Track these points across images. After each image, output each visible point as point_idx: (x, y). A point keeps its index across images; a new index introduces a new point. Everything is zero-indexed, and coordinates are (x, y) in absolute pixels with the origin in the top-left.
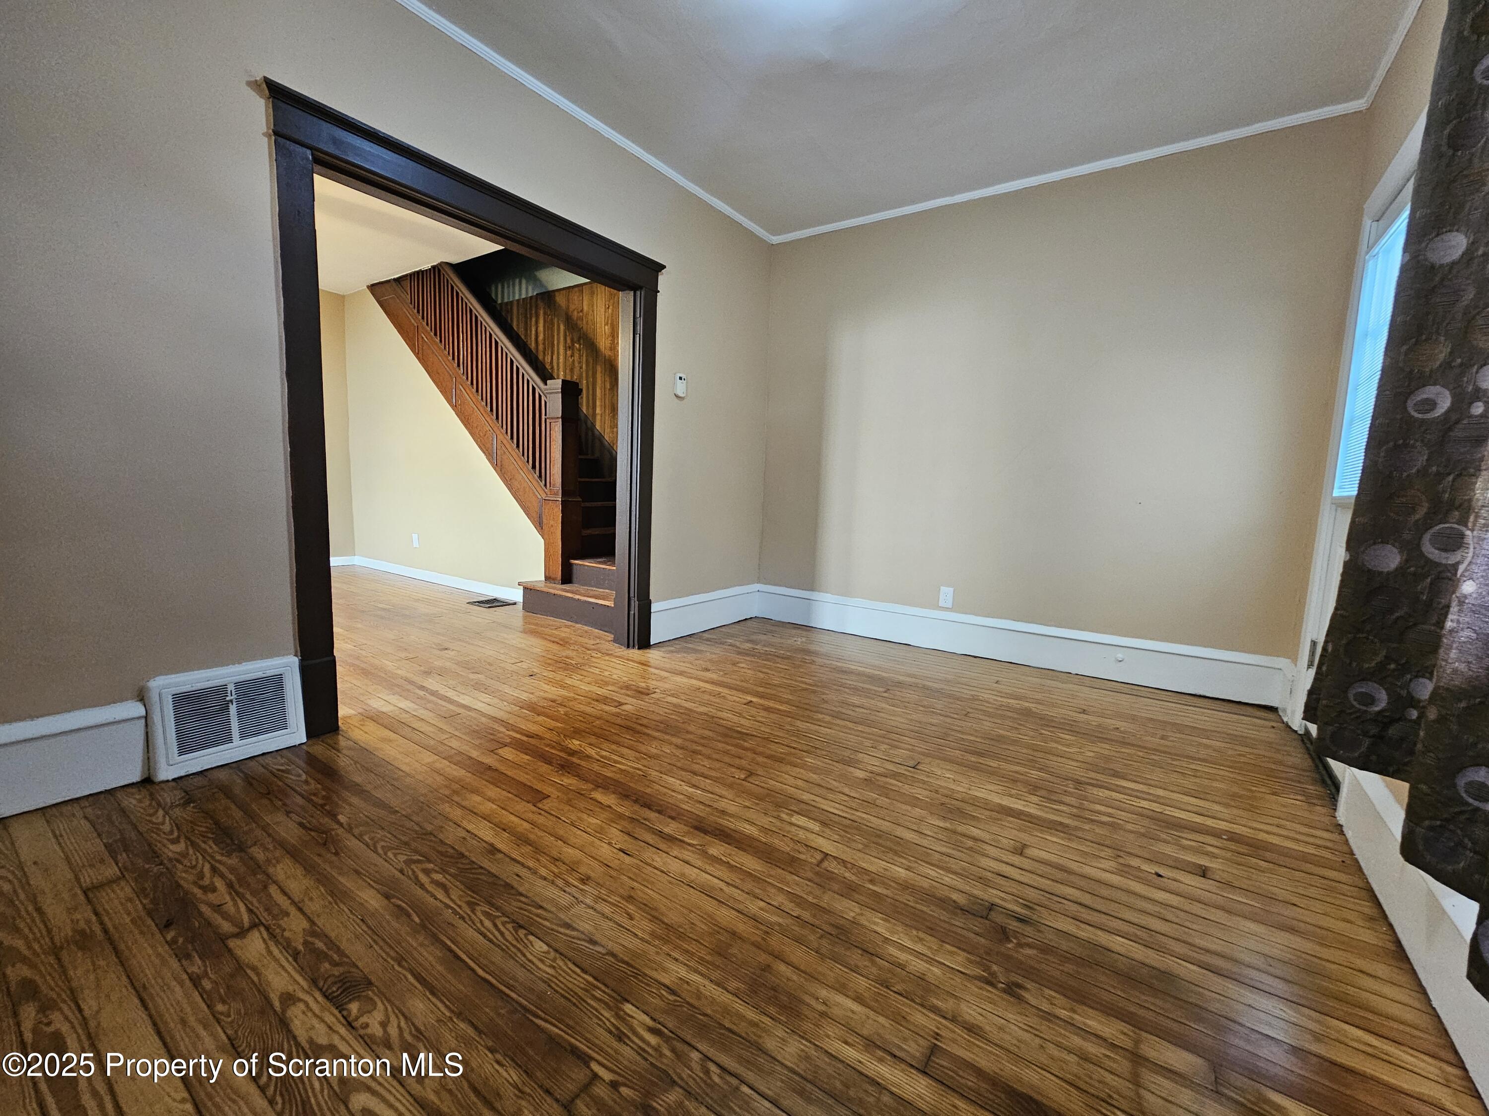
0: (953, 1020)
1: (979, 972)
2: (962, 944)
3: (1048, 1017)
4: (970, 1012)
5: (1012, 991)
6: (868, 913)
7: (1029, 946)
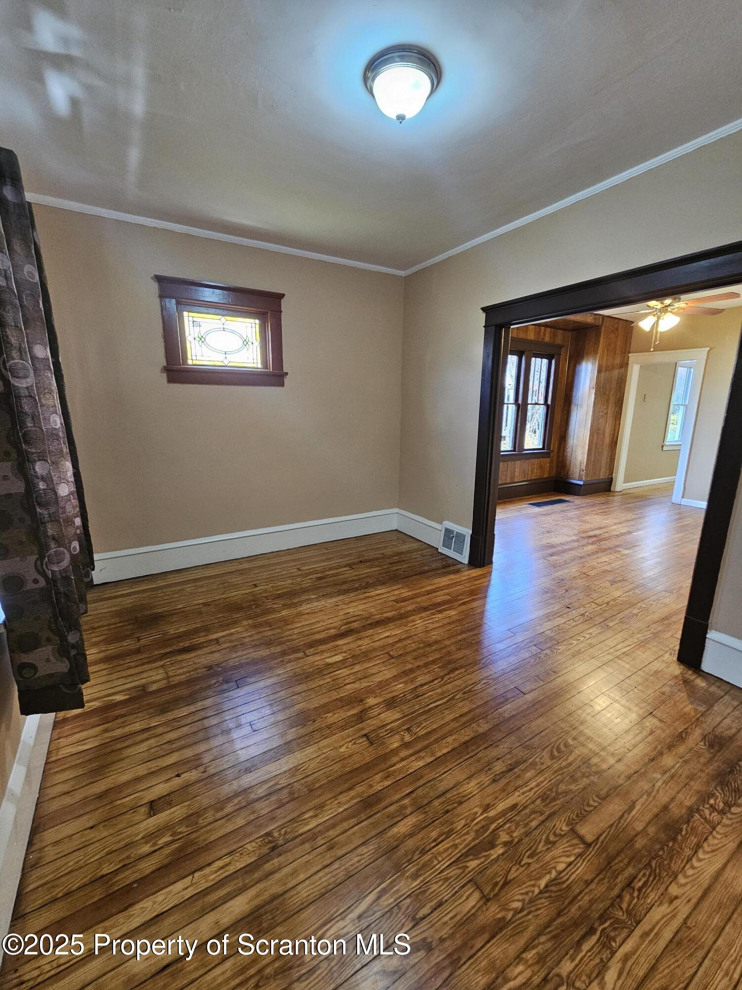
0: (219, 651)
1: (223, 665)
2: (235, 668)
3: (196, 669)
4: (216, 655)
5: (210, 668)
6: (268, 653)
7: (215, 683)
